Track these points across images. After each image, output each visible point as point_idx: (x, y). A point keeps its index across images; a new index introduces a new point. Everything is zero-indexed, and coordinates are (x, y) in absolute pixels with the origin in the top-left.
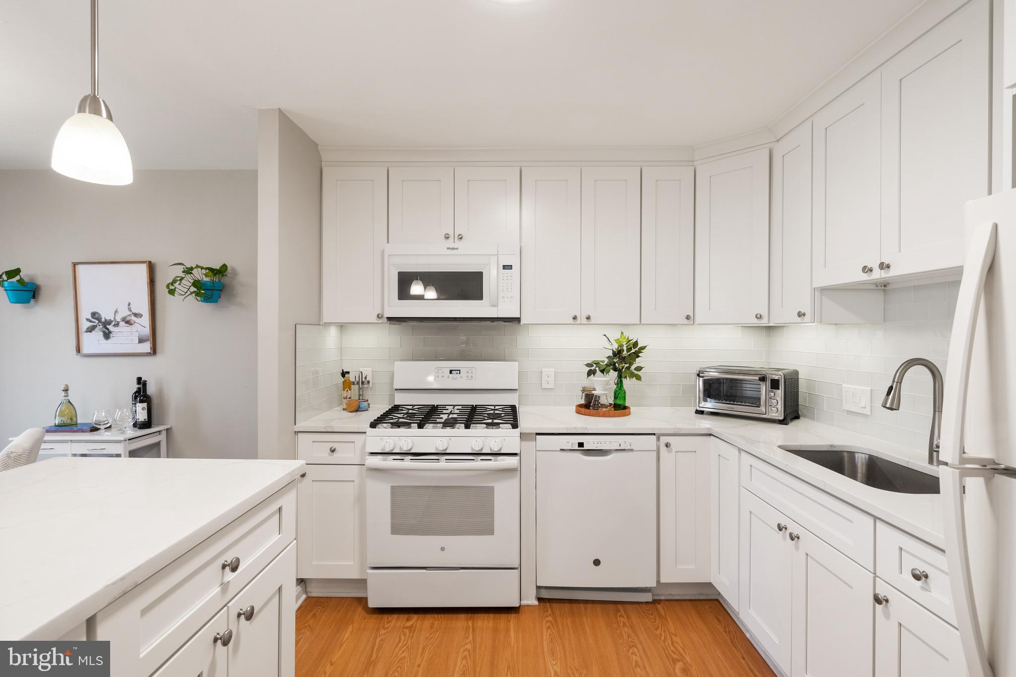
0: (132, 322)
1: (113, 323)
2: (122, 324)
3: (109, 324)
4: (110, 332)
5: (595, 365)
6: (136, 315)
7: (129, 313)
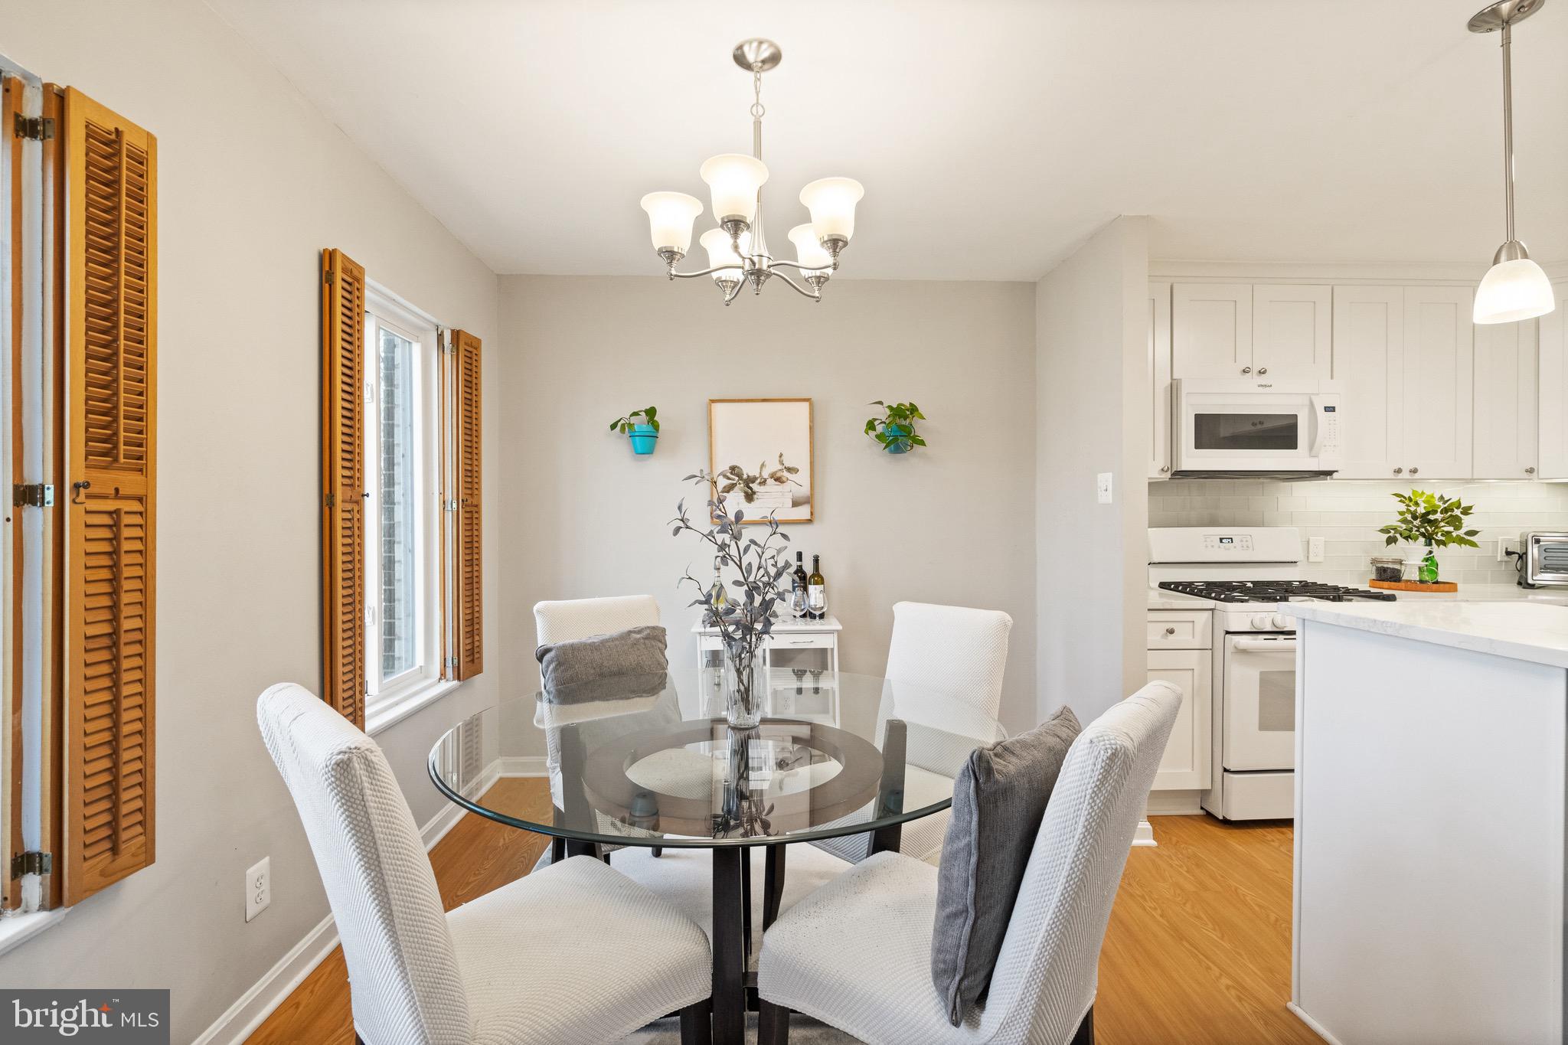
0: (784, 479)
1: (758, 481)
2: (770, 481)
3: (753, 482)
4: (754, 493)
6: (789, 470)
7: (780, 467)
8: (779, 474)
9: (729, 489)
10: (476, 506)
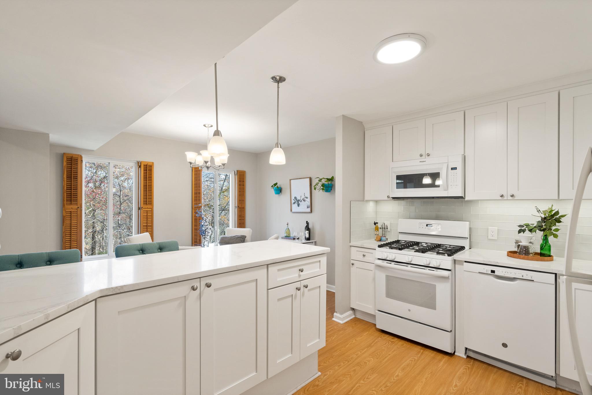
2: (303, 201)
3: (299, 201)
4: (299, 204)
5: (525, 227)
6: (306, 197)
7: (304, 197)
8: (304, 199)
9: (294, 203)
10: (244, 207)
